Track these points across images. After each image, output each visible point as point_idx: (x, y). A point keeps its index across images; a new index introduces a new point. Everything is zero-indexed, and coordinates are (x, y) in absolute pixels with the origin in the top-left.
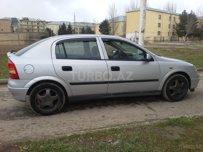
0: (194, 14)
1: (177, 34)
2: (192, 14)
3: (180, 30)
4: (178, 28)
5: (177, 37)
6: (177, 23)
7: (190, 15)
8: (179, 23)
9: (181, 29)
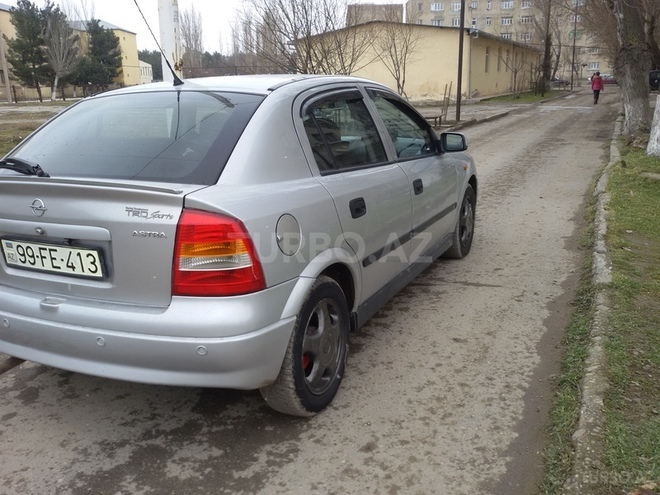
0: (58, 9)
1: (17, 77)
2: (53, 9)
3: (24, 62)
4: (17, 56)
5: (19, 85)
6: (10, 38)
7: (47, 12)
8: (15, 38)
9: (29, 60)
